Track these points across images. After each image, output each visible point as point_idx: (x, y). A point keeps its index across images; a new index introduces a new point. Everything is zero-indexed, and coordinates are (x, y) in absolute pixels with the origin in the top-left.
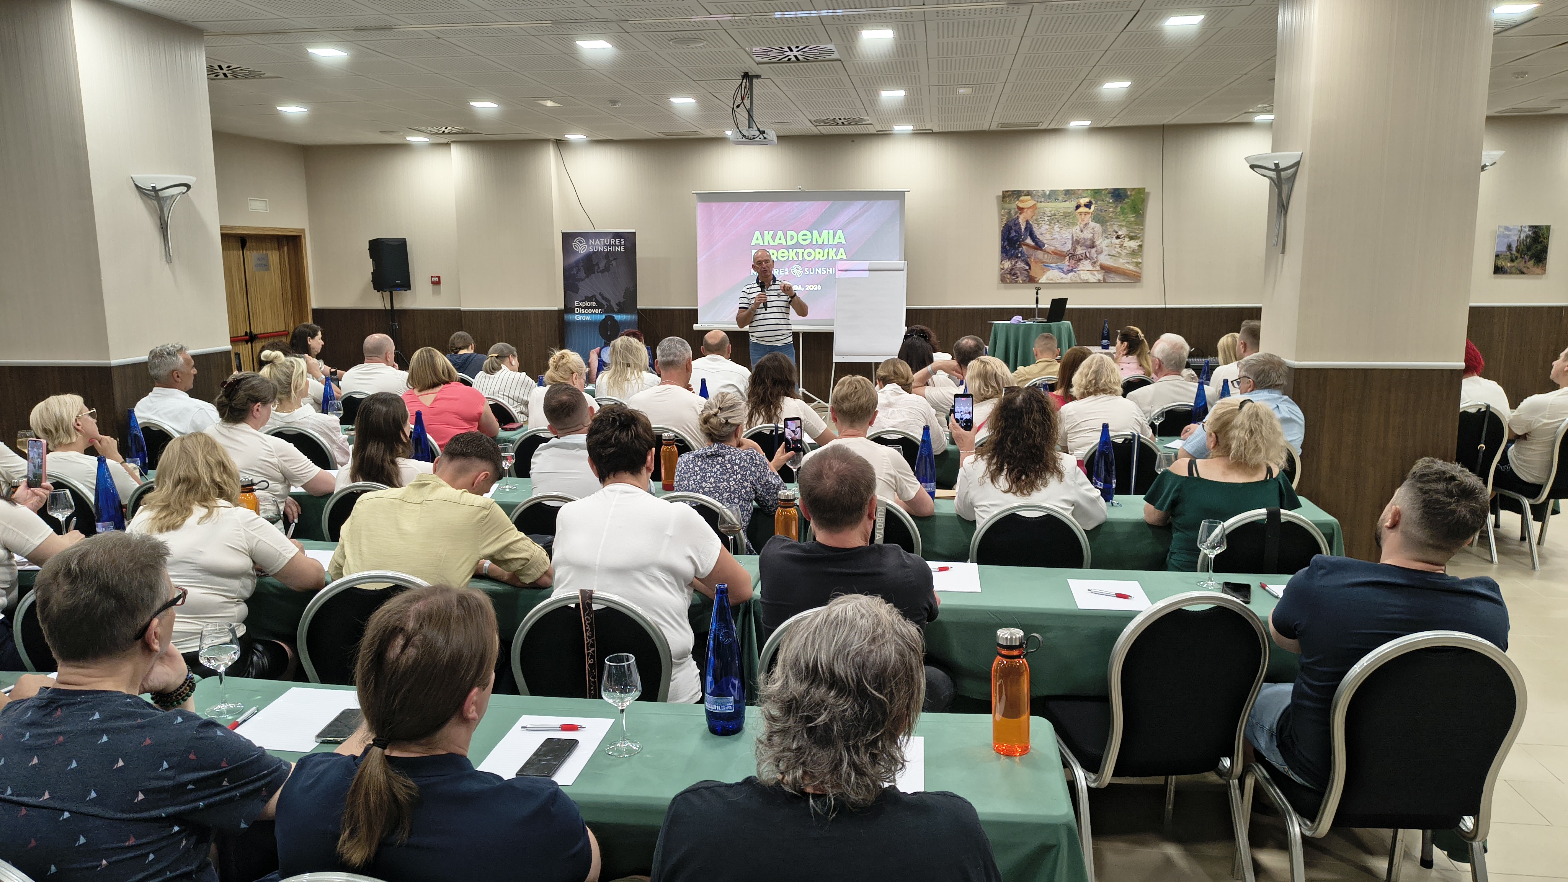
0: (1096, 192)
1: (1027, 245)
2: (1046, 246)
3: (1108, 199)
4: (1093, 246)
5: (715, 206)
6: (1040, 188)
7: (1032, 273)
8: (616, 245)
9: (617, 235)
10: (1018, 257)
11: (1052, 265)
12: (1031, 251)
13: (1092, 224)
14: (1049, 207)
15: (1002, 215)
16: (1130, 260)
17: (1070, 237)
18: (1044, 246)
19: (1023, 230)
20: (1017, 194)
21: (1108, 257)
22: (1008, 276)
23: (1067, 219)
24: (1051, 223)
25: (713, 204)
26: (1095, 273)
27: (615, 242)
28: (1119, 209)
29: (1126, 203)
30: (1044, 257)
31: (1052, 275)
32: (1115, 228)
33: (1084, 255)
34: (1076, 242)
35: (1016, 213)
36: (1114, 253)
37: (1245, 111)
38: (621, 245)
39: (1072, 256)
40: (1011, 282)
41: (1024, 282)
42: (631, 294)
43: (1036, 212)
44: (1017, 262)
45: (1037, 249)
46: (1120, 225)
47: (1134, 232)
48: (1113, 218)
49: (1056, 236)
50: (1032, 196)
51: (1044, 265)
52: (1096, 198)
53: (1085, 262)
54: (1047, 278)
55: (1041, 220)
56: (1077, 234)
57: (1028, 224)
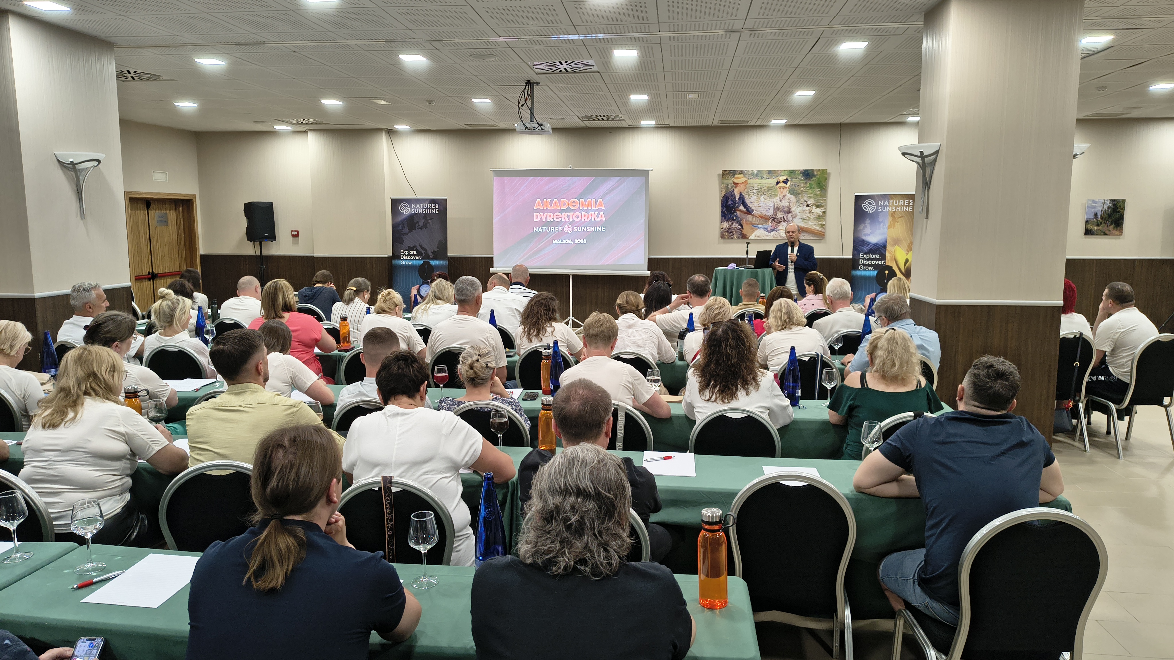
0: (792, 172)
1: (740, 211)
2: (754, 211)
3: (800, 177)
4: (789, 212)
5: (506, 180)
6: (750, 169)
7: (744, 232)
8: (432, 208)
9: (433, 201)
10: (733, 220)
11: (759, 226)
12: (743, 215)
13: (789, 196)
14: (757, 183)
15: (722, 189)
16: (816, 222)
17: (772, 205)
18: (753, 211)
19: (737, 199)
20: (733, 173)
22: (727, 234)
23: (769, 191)
24: (758, 194)
25: (505, 178)
27: (431, 206)
28: (808, 185)
29: (813, 181)
30: (753, 220)
31: (760, 233)
32: (806, 198)
33: (782, 219)
34: (777, 209)
35: (732, 187)
36: (805, 217)
37: (900, 114)
38: (436, 209)
39: (774, 219)
40: (728, 238)
41: (738, 238)
42: (443, 245)
43: (747, 186)
44: (733, 223)
45: (748, 214)
46: (809, 197)
47: (819, 202)
48: (803, 192)
49: (762, 204)
50: (744, 175)
51: (753, 226)
52: (791, 177)
53: (784, 224)
54: (756, 235)
55: (751, 192)
56: (777, 203)
57: (741, 195)
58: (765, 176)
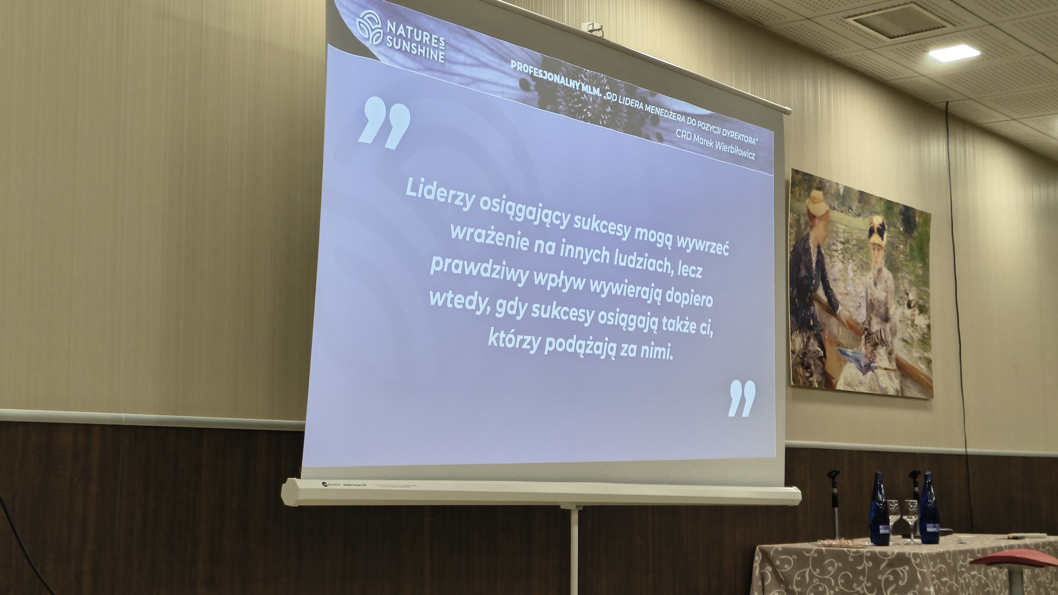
0: (889, 208)
1: (820, 301)
2: (840, 307)
3: (898, 225)
4: (887, 318)
6: (835, 180)
7: (828, 367)
10: (810, 328)
11: (848, 351)
12: (825, 315)
13: (886, 272)
15: (790, 226)
17: (864, 294)
18: (837, 307)
19: (814, 265)
20: (808, 183)
21: (902, 344)
22: (801, 370)
24: (844, 257)
26: (893, 374)
29: (914, 238)
30: (839, 332)
31: (850, 373)
33: (879, 336)
34: (871, 307)
39: (868, 334)
40: (806, 384)
41: (819, 386)
44: (809, 338)
45: (831, 313)
46: (910, 281)
47: (922, 299)
48: (903, 265)
49: (850, 288)
50: (825, 194)
51: (840, 351)
52: (888, 220)
53: (882, 351)
54: (845, 379)
55: (834, 247)
56: (870, 288)
57: (819, 253)
58: (854, 208)
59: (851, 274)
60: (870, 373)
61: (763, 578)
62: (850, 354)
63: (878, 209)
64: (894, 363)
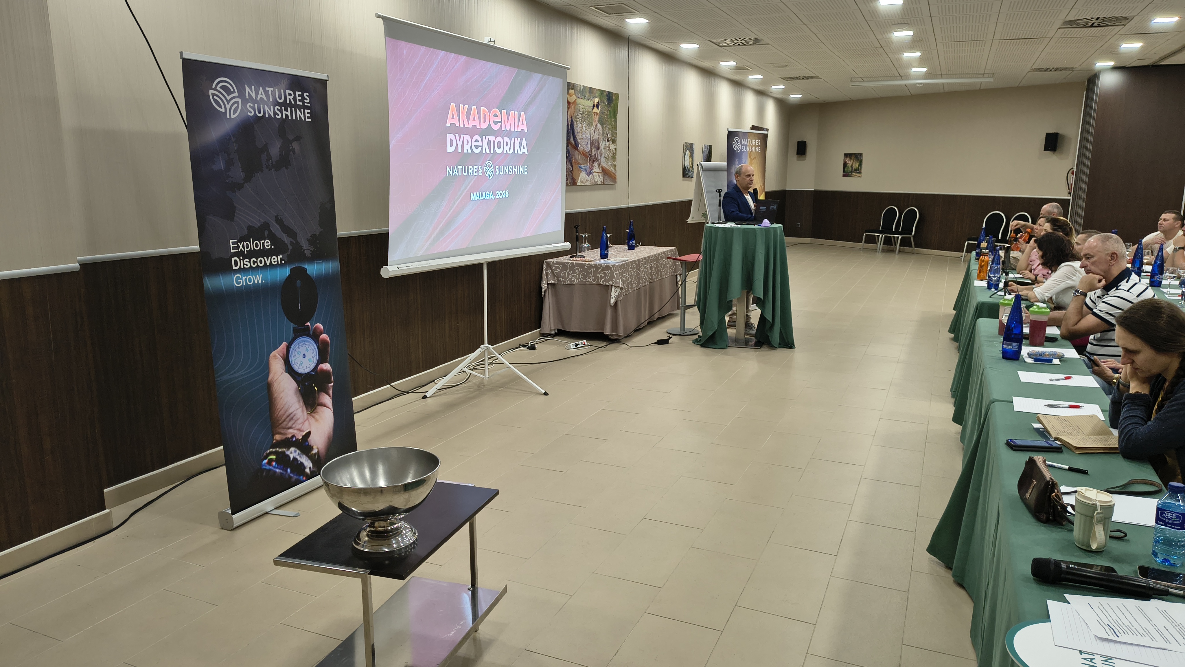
0: (602, 93)
1: (571, 144)
4: (599, 148)
5: (405, 48)
6: (580, 84)
7: (574, 175)
8: (296, 106)
9: (297, 83)
13: (599, 126)
16: (612, 162)
17: (589, 138)
18: (579, 145)
19: (569, 127)
26: (600, 174)
27: (295, 99)
28: (609, 112)
29: (612, 107)
31: (583, 176)
33: (595, 157)
34: (592, 143)
35: (567, 108)
38: (304, 107)
39: (591, 157)
41: (571, 184)
43: (576, 107)
45: (576, 149)
46: (609, 128)
47: (613, 136)
48: (606, 121)
49: (584, 136)
50: (575, 91)
51: (579, 167)
52: (601, 100)
53: (596, 164)
54: (581, 180)
55: (578, 117)
56: (592, 134)
57: (572, 120)
58: (587, 96)
59: (584, 128)
60: (591, 175)
61: (547, 274)
62: (583, 167)
63: (597, 95)
64: (601, 169)
